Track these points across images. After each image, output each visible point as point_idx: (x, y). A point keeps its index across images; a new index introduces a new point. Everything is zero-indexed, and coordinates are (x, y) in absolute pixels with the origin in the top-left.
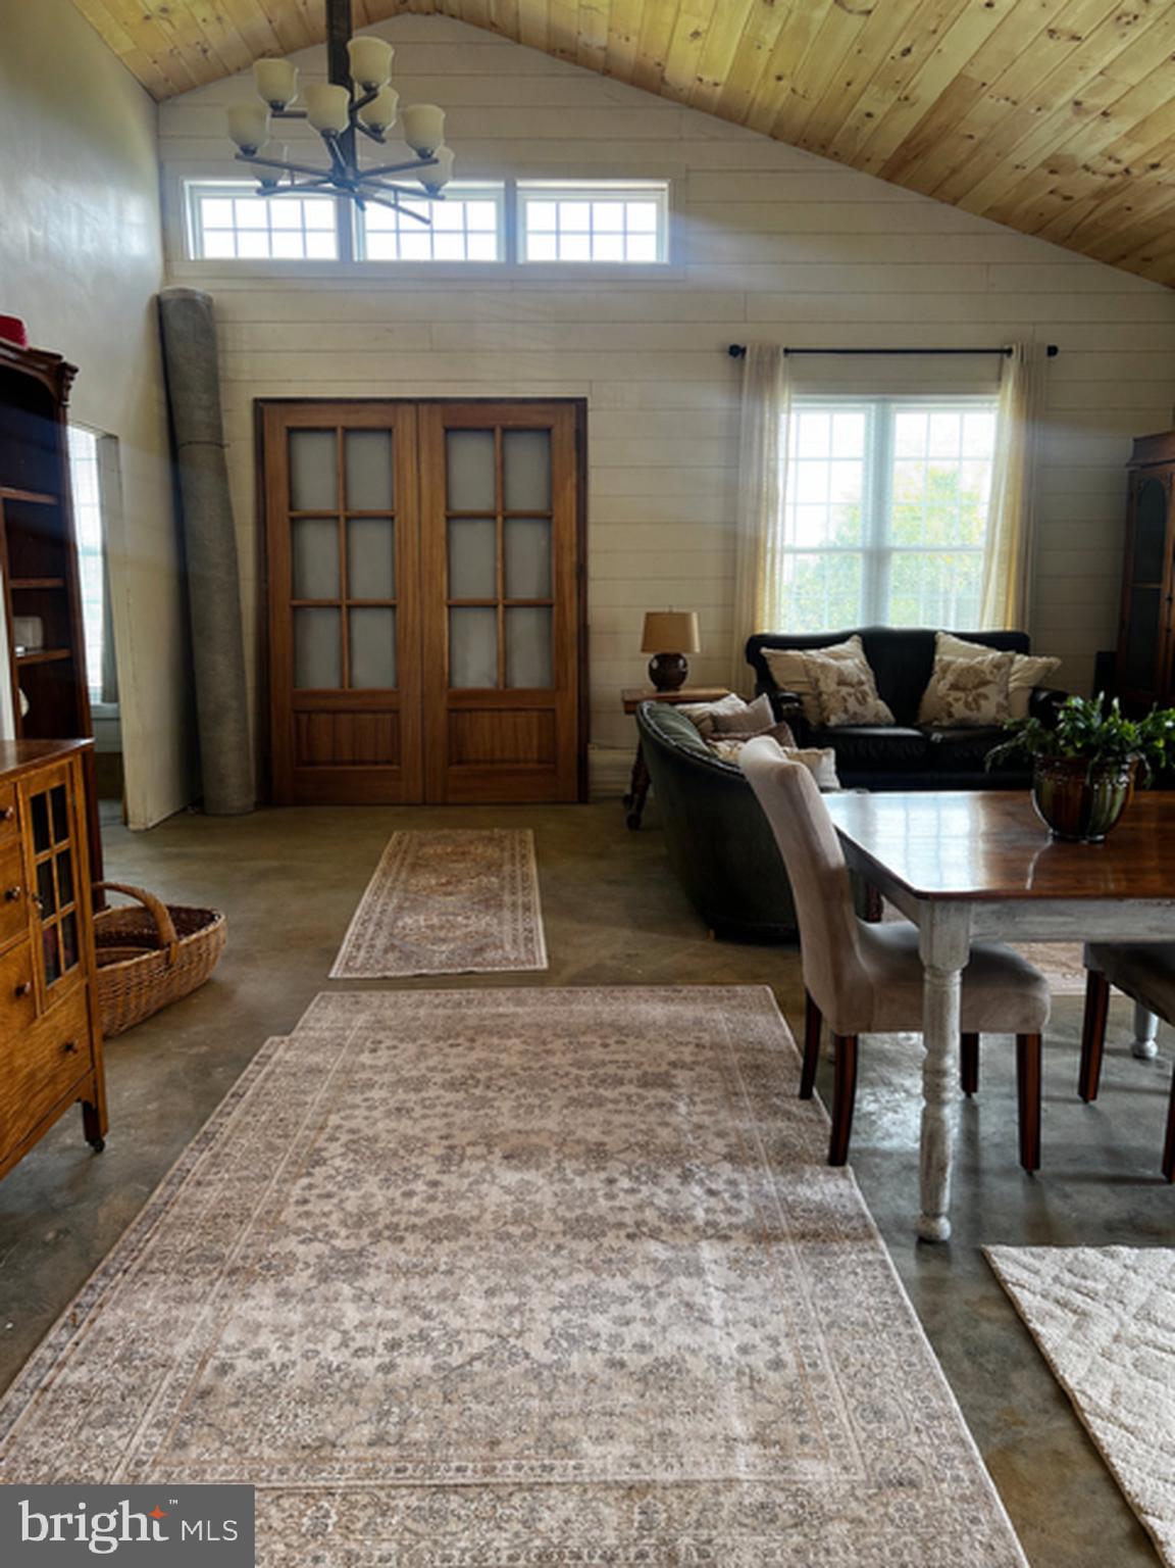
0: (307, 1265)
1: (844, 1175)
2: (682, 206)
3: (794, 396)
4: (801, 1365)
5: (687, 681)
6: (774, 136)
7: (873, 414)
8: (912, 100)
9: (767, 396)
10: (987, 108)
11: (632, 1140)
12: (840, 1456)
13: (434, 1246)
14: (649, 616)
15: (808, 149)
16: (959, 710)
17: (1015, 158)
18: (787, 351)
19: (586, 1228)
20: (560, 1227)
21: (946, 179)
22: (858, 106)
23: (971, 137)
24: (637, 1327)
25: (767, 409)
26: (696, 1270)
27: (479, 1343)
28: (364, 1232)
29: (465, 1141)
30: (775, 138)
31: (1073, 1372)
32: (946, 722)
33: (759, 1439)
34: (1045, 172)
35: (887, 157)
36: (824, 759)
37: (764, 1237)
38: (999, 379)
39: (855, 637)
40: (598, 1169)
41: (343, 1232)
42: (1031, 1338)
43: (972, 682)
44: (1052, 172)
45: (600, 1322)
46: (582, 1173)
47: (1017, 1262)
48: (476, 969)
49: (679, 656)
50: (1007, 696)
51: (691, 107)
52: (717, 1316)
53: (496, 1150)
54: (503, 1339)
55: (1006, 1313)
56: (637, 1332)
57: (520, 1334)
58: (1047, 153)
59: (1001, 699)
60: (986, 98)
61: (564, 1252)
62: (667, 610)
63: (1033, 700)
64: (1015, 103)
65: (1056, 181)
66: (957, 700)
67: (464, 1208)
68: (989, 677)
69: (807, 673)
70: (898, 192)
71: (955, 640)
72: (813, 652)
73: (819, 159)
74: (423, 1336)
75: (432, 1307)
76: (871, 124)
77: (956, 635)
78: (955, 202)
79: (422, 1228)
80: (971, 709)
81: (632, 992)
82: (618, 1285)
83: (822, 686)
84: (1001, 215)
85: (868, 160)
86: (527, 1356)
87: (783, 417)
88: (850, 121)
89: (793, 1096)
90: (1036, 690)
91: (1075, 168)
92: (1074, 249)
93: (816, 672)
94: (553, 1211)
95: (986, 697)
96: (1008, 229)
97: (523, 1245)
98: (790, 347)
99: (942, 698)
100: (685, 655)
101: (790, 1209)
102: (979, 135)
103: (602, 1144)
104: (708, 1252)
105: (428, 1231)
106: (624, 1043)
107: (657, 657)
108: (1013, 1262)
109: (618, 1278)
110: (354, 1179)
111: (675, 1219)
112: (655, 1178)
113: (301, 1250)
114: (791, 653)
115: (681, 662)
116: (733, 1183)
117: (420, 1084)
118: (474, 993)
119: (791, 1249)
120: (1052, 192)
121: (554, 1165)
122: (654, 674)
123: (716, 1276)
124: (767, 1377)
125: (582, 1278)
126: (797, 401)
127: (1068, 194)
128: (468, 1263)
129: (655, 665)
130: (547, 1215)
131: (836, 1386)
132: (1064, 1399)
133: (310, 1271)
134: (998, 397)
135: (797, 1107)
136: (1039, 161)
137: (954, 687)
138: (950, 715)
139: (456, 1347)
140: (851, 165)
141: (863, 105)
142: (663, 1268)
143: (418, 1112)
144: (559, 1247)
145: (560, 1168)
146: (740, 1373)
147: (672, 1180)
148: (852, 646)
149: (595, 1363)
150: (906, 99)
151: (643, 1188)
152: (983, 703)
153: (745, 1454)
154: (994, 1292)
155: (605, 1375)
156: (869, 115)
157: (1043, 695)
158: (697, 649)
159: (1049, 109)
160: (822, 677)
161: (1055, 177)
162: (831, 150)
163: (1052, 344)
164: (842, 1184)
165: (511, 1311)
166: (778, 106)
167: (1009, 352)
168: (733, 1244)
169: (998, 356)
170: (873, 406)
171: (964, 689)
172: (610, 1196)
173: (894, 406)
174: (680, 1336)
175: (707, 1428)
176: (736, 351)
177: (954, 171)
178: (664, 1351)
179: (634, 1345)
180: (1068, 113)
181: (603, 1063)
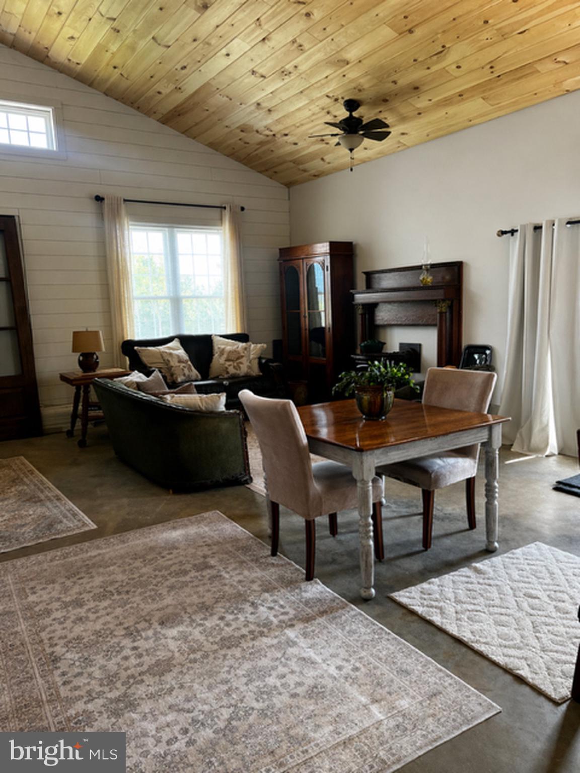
0: (101, 713)
1: (316, 582)
2: (61, 121)
3: (130, 223)
4: (364, 665)
5: (100, 365)
6: (106, 94)
7: (167, 233)
8: (183, 89)
9: (117, 221)
10: (218, 100)
11: (217, 597)
12: (407, 694)
13: (163, 678)
14: (75, 333)
15: (124, 103)
16: (232, 370)
17: (226, 123)
18: (125, 200)
19: (228, 643)
20: (215, 647)
21: (191, 127)
22: (155, 87)
23: (207, 110)
24: (289, 676)
25: (118, 227)
26: (291, 643)
27: (226, 713)
28: (119, 685)
29: (132, 624)
30: (107, 95)
31: (453, 629)
32: (226, 376)
33: (375, 701)
34: (239, 131)
35: (165, 112)
36: (222, 398)
37: (308, 619)
38: (221, 219)
39: (176, 339)
40: (211, 615)
41: (106, 689)
42: (430, 623)
43: (234, 357)
44: (242, 131)
45: (272, 681)
46: (205, 619)
47: (404, 596)
48: (57, 536)
49: (95, 353)
50: (250, 362)
51: (61, 72)
52: (318, 659)
53: (153, 621)
54: (236, 706)
55: (415, 618)
56: (292, 680)
57: (242, 701)
58: (241, 123)
59: (248, 364)
60: (218, 95)
61: (229, 657)
62: (85, 330)
63: (260, 363)
64: (231, 99)
65: (243, 134)
66: (230, 365)
67: (162, 654)
68: (242, 354)
69: (162, 357)
70: (166, 129)
71: (222, 339)
72: (160, 347)
73: (129, 108)
74: (194, 721)
75: (188, 706)
76: (159, 97)
77: (221, 336)
78: (194, 138)
79: (148, 671)
80: (237, 369)
81: (154, 529)
82: (264, 662)
83: (172, 364)
84: (214, 146)
85: (155, 113)
86: (253, 709)
87: (126, 232)
88: (150, 93)
89: (268, 556)
90: (260, 358)
91: (253, 131)
92: (245, 164)
93: (167, 358)
94: (208, 641)
95: (241, 363)
96: (218, 153)
97: (205, 661)
98: (126, 198)
99: (223, 365)
100: (97, 353)
101: (307, 603)
102: (211, 110)
103: (203, 603)
104: (291, 633)
105: (151, 672)
106: (171, 553)
107: (81, 355)
108: (403, 596)
109: (263, 659)
110: (87, 661)
111: (265, 625)
112: (241, 610)
113: (90, 707)
114: (150, 348)
115: (95, 357)
116: (275, 601)
117: (79, 603)
118: (67, 549)
119: (321, 620)
120: (240, 139)
121: (188, 620)
122: (81, 364)
123: (302, 642)
124: (357, 676)
125: (247, 666)
126: (132, 225)
127: (248, 141)
128: (187, 678)
129: (81, 358)
130: (205, 643)
131: (384, 668)
132: (459, 641)
133: (105, 716)
134: (222, 228)
135: (273, 560)
136: (237, 125)
137: (227, 360)
138: (228, 373)
139: (216, 719)
140: (145, 114)
141: (158, 87)
142: (278, 647)
143: (92, 616)
144: (225, 656)
145: (193, 621)
146: (346, 678)
147: (248, 608)
148: (175, 344)
149: (285, 698)
150: (180, 88)
151: (240, 616)
152: (241, 366)
153: (374, 708)
154: (404, 611)
155: (294, 702)
156: (159, 93)
157: (263, 361)
158: (104, 349)
159: (245, 104)
160: (170, 359)
161: (242, 133)
162: (136, 105)
163: (243, 206)
164: (319, 587)
165: (228, 693)
166: (112, 80)
167: (225, 208)
168: (297, 627)
169: (219, 209)
170: (167, 229)
171: (232, 361)
172: (228, 625)
173: (176, 229)
174: (311, 673)
175: (353, 706)
176: (99, 199)
177: (197, 124)
178: (310, 682)
179: (295, 684)
180: (253, 108)
181: (171, 566)
